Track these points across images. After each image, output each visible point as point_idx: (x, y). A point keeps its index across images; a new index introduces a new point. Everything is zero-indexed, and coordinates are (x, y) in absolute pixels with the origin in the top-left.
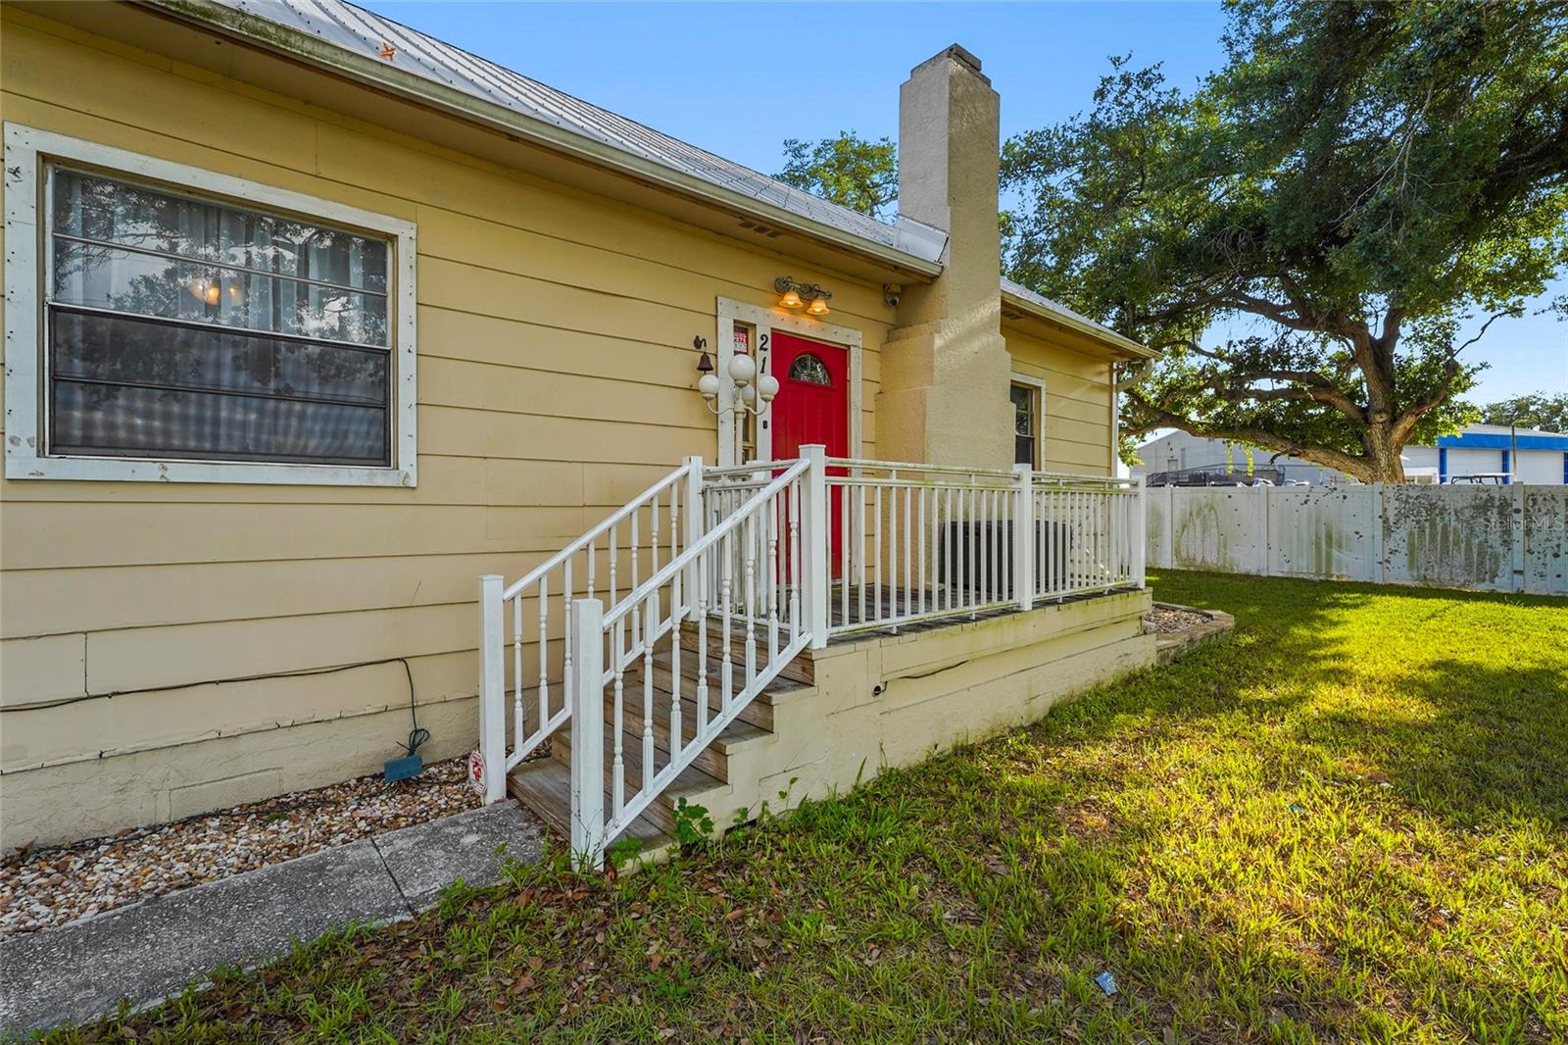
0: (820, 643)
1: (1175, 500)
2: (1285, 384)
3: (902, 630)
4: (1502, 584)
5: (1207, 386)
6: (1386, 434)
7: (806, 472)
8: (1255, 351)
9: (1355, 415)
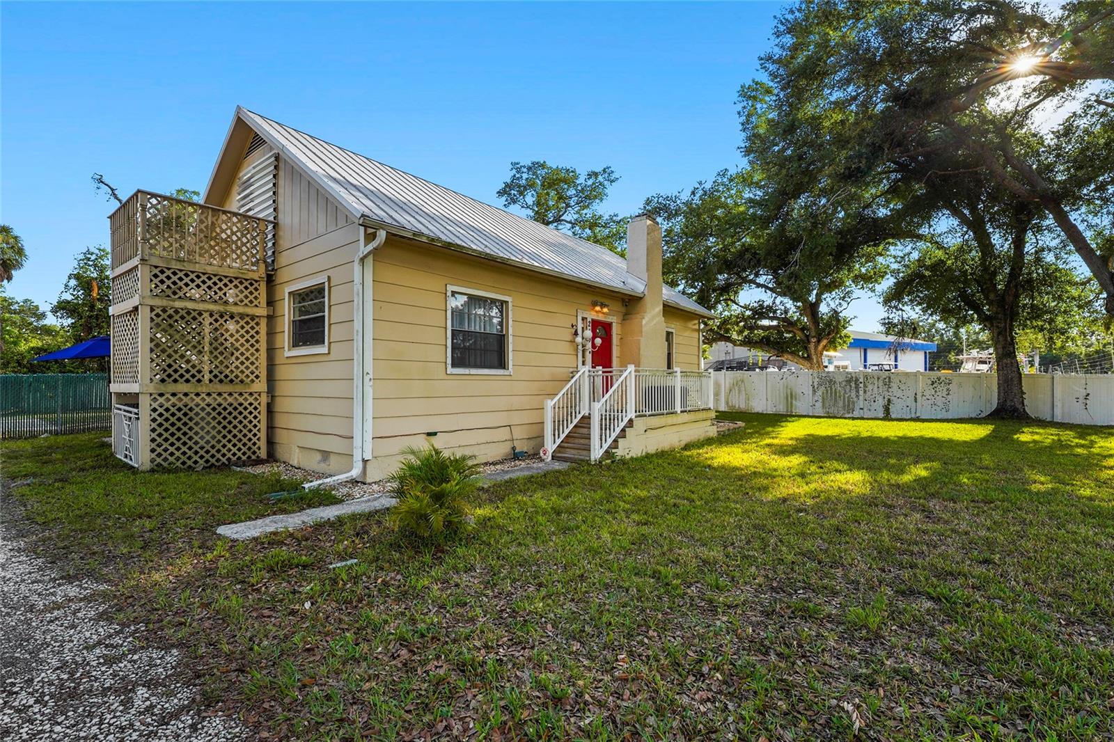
0: (633, 417)
1: (726, 377)
2: (775, 323)
3: (649, 416)
4: (856, 414)
5: (740, 322)
6: (816, 347)
7: (630, 372)
8: (761, 306)
9: (803, 337)
